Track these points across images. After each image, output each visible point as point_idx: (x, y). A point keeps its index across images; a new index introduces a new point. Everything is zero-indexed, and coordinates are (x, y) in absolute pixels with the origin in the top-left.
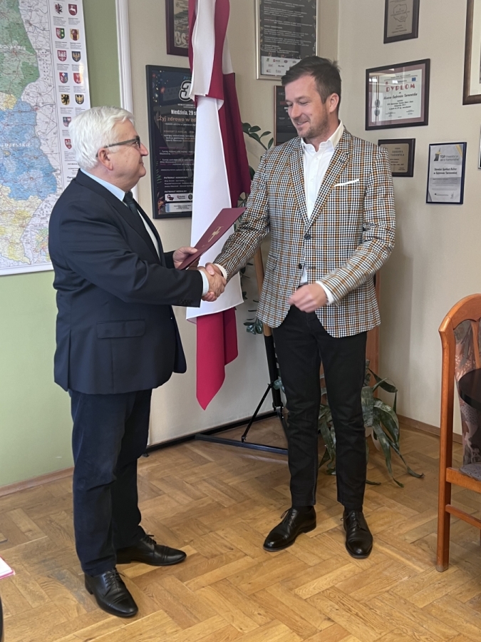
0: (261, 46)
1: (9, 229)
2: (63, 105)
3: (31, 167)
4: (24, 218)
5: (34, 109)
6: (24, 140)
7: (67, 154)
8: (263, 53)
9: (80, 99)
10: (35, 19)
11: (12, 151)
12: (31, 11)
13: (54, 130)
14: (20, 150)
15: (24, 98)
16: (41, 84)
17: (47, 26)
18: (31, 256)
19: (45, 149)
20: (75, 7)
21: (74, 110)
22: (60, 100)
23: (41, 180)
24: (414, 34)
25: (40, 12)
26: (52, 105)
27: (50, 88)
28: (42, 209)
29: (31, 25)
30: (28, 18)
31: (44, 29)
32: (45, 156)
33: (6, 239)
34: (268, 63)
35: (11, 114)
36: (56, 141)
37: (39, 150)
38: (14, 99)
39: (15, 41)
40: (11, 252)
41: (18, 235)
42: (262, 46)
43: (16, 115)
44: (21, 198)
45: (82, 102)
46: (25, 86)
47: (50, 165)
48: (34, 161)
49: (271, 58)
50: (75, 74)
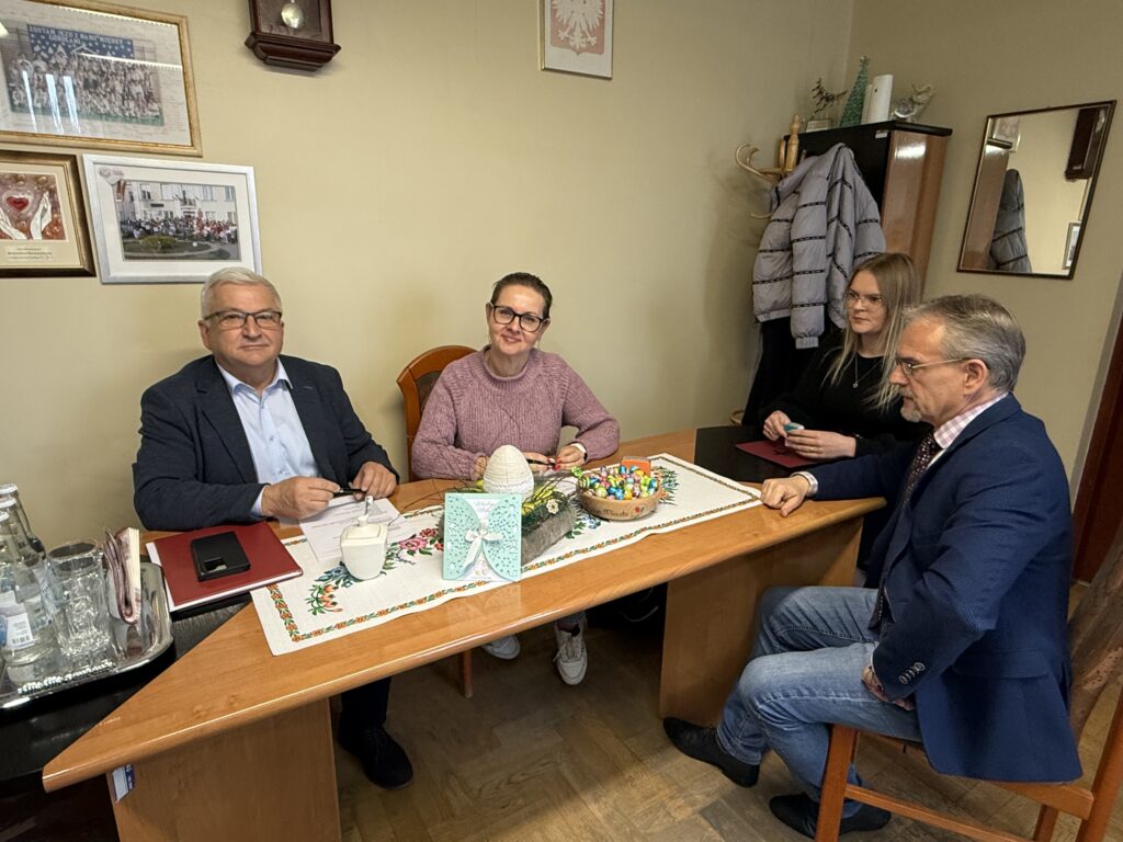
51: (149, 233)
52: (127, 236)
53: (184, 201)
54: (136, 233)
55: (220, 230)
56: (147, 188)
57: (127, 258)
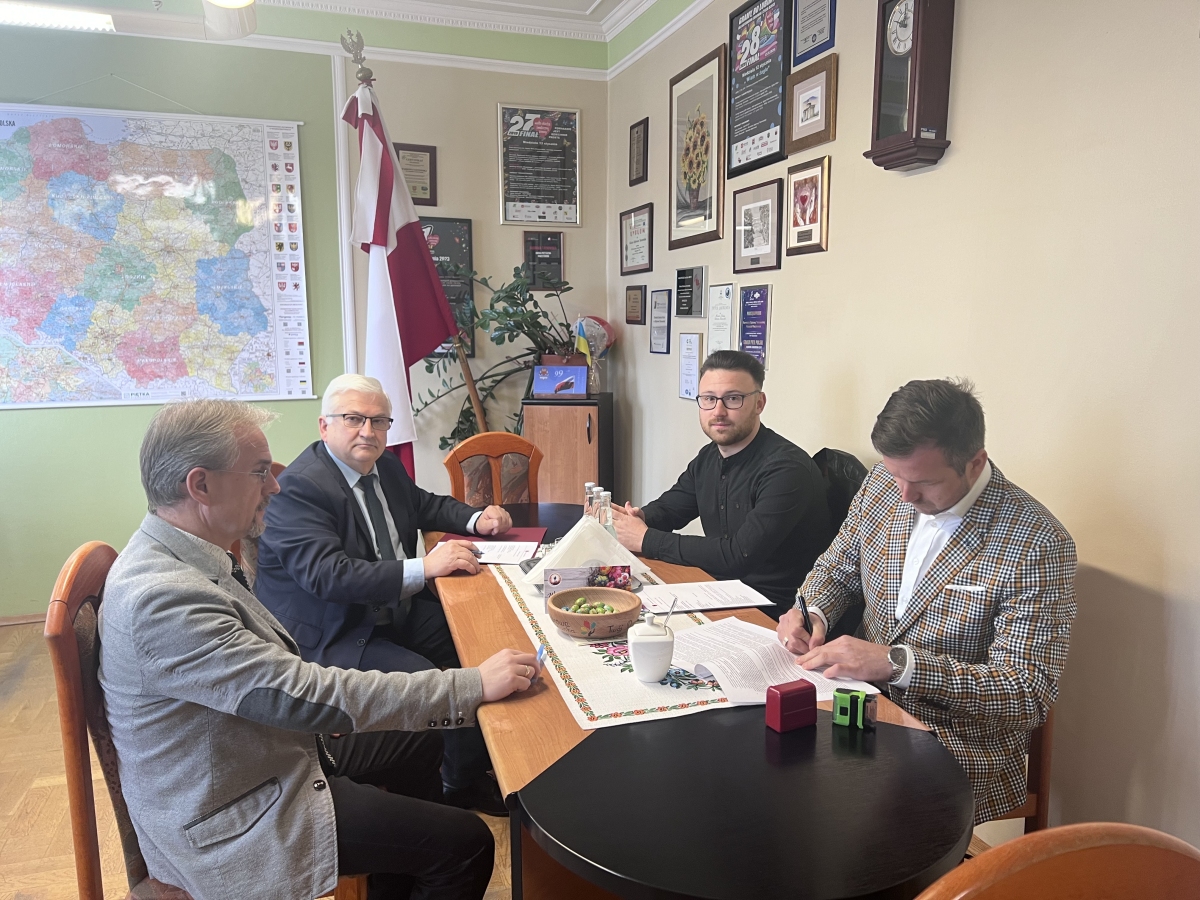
0: (506, 192)
1: (218, 362)
2: (278, 252)
3: (242, 307)
4: (233, 352)
5: (248, 256)
6: (236, 283)
7: (279, 296)
9: (294, 246)
10: (251, 177)
11: (223, 293)
12: (247, 171)
13: (267, 274)
14: (232, 292)
15: (237, 246)
16: (254, 234)
17: (263, 183)
18: (238, 387)
19: (256, 290)
20: (292, 165)
21: (288, 256)
22: (274, 247)
23: (251, 319)
24: (643, 178)
25: (256, 172)
26: (265, 252)
27: (264, 237)
28: (251, 345)
29: (247, 183)
30: (244, 177)
31: (260, 186)
32: (257, 297)
33: (214, 370)
34: (514, 209)
35: (224, 260)
36: (269, 283)
37: (251, 291)
38: (227, 248)
39: (230, 197)
40: (219, 382)
41: (226, 367)
43: (229, 261)
44: (231, 334)
45: (296, 249)
46: (239, 235)
47: (262, 306)
48: (245, 301)
50: (290, 225)
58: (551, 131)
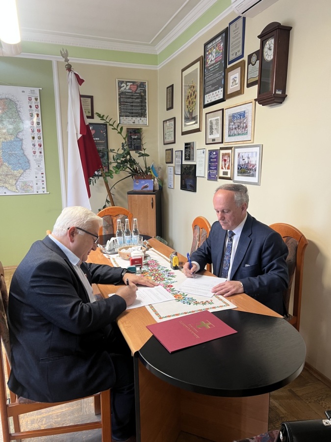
2: (33, 140)
4: (17, 177)
5: (22, 140)
7: (33, 156)
8: (120, 116)
12: (21, 108)
16: (24, 132)
18: (19, 190)
19: (26, 153)
21: (37, 142)
22: (31, 138)
24: (172, 108)
29: (21, 112)
30: (19, 110)
32: (26, 156)
33: (10, 184)
34: (123, 120)
35: (12, 142)
37: (23, 154)
38: (13, 137)
40: (12, 188)
41: (14, 182)
42: (120, 113)
44: (15, 170)
45: (40, 139)
47: (28, 159)
48: (21, 157)
49: (125, 118)
50: (38, 129)
51: (241, 168)
52: (238, 169)
53: (248, 158)
54: (240, 168)
55: (253, 167)
56: (243, 154)
57: (238, 175)
58: (137, 90)
